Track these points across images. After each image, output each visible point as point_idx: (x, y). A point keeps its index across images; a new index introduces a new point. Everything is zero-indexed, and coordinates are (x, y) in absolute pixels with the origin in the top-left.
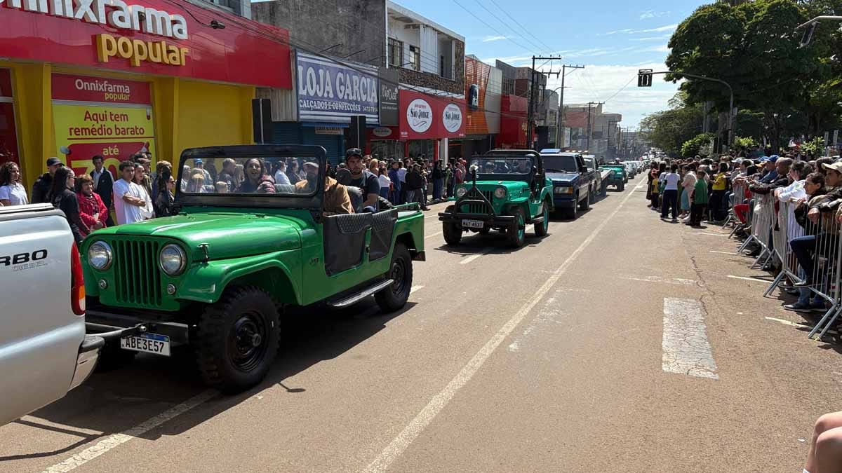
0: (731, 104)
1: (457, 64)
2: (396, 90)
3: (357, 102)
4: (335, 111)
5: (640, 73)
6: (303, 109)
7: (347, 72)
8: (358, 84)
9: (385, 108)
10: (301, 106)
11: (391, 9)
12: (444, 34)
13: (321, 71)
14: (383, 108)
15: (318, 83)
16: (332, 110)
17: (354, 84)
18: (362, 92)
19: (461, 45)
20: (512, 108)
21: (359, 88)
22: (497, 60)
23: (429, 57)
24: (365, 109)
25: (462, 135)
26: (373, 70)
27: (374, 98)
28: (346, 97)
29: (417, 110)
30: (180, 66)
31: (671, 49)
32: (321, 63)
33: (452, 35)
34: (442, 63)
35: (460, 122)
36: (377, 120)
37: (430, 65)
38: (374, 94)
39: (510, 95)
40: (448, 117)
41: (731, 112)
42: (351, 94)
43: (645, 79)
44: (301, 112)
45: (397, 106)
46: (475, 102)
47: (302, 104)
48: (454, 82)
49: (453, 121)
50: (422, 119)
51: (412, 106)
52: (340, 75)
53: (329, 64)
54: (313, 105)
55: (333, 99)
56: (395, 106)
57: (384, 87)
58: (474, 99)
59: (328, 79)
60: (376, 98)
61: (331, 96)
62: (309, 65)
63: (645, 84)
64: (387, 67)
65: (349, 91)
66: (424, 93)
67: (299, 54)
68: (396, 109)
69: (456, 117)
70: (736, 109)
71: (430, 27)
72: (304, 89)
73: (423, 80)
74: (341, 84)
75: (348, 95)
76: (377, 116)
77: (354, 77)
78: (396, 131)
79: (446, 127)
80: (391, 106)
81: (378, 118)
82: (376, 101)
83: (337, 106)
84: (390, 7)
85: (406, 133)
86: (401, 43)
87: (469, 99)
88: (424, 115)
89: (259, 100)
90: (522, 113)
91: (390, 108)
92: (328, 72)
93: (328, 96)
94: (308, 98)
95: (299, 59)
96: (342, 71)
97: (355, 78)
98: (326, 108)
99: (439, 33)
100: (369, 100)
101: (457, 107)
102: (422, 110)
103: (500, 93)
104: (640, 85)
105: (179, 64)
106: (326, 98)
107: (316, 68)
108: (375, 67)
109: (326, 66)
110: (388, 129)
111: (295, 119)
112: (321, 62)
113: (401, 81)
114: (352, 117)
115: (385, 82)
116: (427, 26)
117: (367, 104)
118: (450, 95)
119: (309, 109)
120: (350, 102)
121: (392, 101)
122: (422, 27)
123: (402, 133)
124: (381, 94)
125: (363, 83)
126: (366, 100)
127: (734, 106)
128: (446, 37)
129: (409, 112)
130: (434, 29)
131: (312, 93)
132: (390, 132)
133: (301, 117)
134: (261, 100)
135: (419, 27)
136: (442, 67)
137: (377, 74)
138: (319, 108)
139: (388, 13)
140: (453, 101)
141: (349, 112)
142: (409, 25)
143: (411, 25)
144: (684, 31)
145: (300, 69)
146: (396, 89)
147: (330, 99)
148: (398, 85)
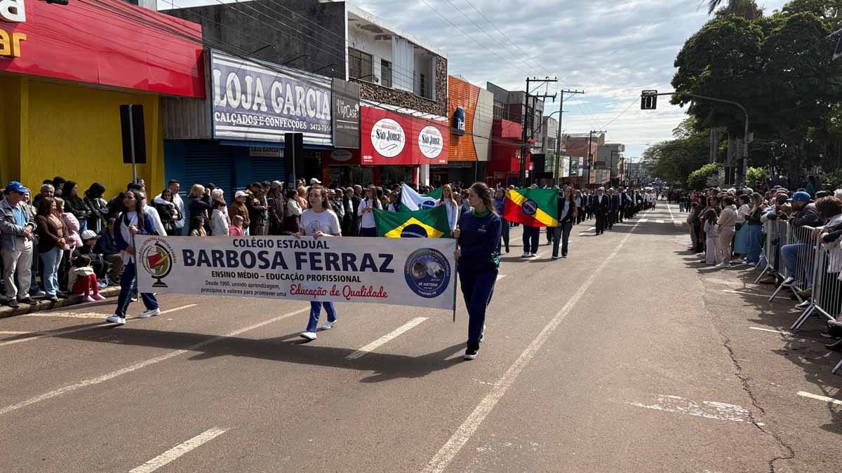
0: (746, 129)
1: (438, 83)
2: (357, 107)
3: (302, 119)
4: (270, 127)
5: (644, 94)
6: (220, 123)
7: (288, 82)
8: (303, 96)
9: (342, 127)
10: (217, 119)
11: (352, 14)
12: (422, 48)
13: (248, 79)
14: (339, 127)
15: (244, 92)
16: (265, 127)
17: (298, 96)
18: (308, 106)
19: (442, 62)
20: (505, 134)
21: (305, 102)
22: (488, 83)
23: (403, 72)
24: (313, 128)
25: (444, 161)
26: (326, 82)
27: (326, 114)
28: (285, 112)
29: (385, 130)
30: (12, 57)
31: (678, 68)
32: (248, 68)
33: (432, 50)
34: (422, 81)
35: (440, 147)
36: (329, 141)
37: (404, 82)
38: (327, 110)
39: (503, 120)
40: (425, 141)
41: (746, 138)
42: (292, 108)
43: (649, 101)
44: (217, 127)
45: (360, 126)
46: (462, 126)
47: (218, 117)
48: (435, 103)
49: (432, 146)
50: (392, 142)
51: (378, 126)
52: (277, 84)
53: (261, 71)
54: (235, 119)
55: (264, 113)
56: (354, 125)
57: (339, 103)
58: (460, 123)
59: (259, 88)
60: (329, 113)
61: (264, 109)
62: (231, 70)
63: (648, 107)
64: (347, 79)
65: (290, 105)
66: (396, 112)
67: (214, 55)
68: (357, 128)
69: (435, 141)
70: (752, 135)
71: (404, 39)
72: (222, 98)
73: (394, 97)
74: (278, 95)
75: (289, 109)
76: (329, 136)
77: (297, 88)
78: (357, 154)
79: (423, 153)
80: (350, 125)
81: (331, 139)
82: (329, 118)
83: (272, 121)
84: (352, 11)
85: (370, 157)
86: (371, 56)
87: (454, 123)
88: (394, 137)
89: (127, 106)
90: (515, 140)
91: (349, 127)
92: (258, 79)
93: (259, 108)
94: (228, 110)
95: (214, 61)
96: (279, 80)
97: (299, 89)
98: (255, 124)
99: (416, 47)
100: (318, 116)
101: (437, 130)
102: (392, 132)
103: (492, 116)
104: (643, 107)
105: (9, 54)
106: (257, 112)
107: (242, 74)
108: (327, 78)
109: (255, 72)
110: (348, 152)
111: (209, 135)
112: (250, 67)
113: (365, 97)
114: (286, 135)
115: (341, 97)
116: (400, 37)
117: (317, 121)
118: (429, 117)
119: (231, 124)
120: (291, 117)
121: (351, 119)
122: (394, 38)
123: (365, 157)
124: (337, 111)
125: (311, 96)
126: (315, 117)
127: (750, 131)
128: (425, 51)
129: (374, 133)
130: (409, 42)
131: (235, 104)
132: (350, 156)
133: (217, 133)
134: (131, 105)
135: (390, 38)
136: (422, 86)
137: (329, 86)
138: (244, 123)
139: (349, 20)
140: (431, 123)
141: (285, 129)
142: (380, 36)
143: (382, 36)
144: (693, 47)
145: (216, 75)
146: (357, 105)
147: (262, 112)
148: (359, 101)
